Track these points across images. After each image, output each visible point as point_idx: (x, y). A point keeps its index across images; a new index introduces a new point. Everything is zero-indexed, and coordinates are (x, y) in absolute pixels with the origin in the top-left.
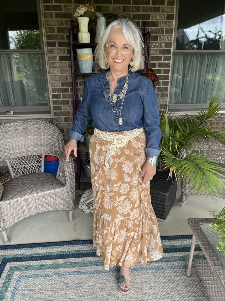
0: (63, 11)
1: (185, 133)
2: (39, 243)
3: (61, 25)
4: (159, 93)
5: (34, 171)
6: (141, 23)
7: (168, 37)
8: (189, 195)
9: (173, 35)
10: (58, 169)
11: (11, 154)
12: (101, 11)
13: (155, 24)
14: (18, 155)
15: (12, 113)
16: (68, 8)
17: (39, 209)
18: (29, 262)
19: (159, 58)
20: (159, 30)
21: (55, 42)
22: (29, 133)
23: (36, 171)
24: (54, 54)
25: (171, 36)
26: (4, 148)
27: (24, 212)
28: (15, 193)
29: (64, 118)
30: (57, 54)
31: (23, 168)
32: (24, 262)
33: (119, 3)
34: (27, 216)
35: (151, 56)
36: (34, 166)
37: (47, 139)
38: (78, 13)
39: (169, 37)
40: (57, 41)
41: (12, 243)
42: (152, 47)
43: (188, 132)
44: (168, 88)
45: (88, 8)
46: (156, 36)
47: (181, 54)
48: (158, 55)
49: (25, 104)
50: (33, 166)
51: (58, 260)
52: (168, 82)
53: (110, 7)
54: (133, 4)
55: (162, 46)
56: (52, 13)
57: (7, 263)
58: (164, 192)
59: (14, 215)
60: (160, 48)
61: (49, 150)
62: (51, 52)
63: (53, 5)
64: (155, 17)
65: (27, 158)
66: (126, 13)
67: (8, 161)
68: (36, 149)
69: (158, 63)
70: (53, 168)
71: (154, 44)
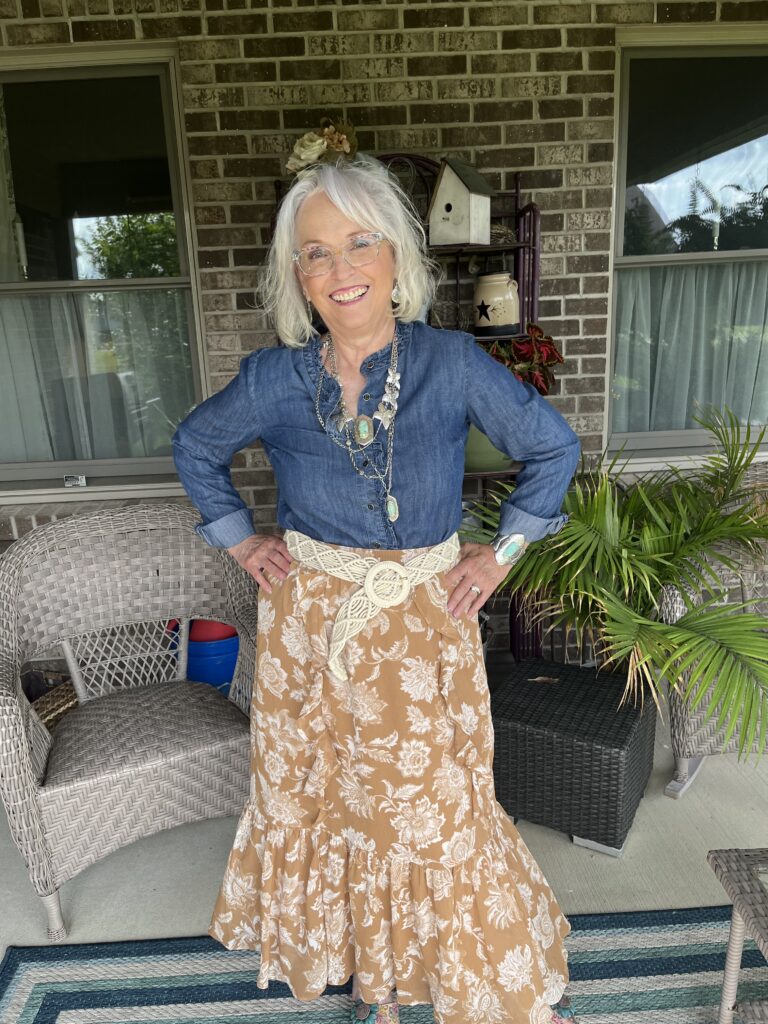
0: (250, 154)
1: (674, 534)
2: (168, 940)
3: (242, 199)
4: (573, 399)
5: (152, 676)
6: (503, 177)
7: (597, 218)
8: (703, 756)
9: (613, 209)
10: (237, 669)
11: (78, 621)
12: (373, 148)
13: (551, 179)
14: (101, 623)
15: (82, 481)
16: (265, 143)
17: (172, 813)
18: (135, 1008)
19: (568, 286)
20: (565, 197)
21: (226, 252)
22: (136, 548)
23: (159, 675)
24: (222, 288)
25: (607, 213)
26: (55, 600)
27: (117, 824)
28: (90, 757)
29: (255, 492)
30: (231, 288)
31: (116, 666)
32: (118, 1009)
33: (430, 121)
34: (130, 840)
35: (541, 278)
36: (154, 660)
37: (196, 566)
38: (299, 158)
39: (599, 218)
40: (231, 249)
41: (78, 937)
42: (543, 252)
43: (685, 528)
44: (603, 379)
45: (332, 140)
46: (555, 215)
47: (643, 269)
48: (564, 275)
49: (124, 452)
50: (150, 660)
51: (236, 1003)
52: (604, 360)
53: (401, 132)
54: (476, 120)
55: (577, 247)
56: (215, 162)
57: (58, 1013)
58: (611, 747)
59: (85, 836)
60: (571, 254)
61: (205, 604)
62: (212, 282)
63: (218, 137)
64: (551, 156)
65: (132, 632)
66: (453, 149)
67: (66, 645)
68: (159, 601)
69: (568, 302)
70: (219, 662)
71: (551, 241)
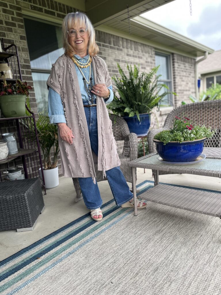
13: (11, 42)
25: (27, 54)
44: (35, 98)
52: (34, 93)
64: (10, 36)
69: (22, 76)
71: (14, 59)
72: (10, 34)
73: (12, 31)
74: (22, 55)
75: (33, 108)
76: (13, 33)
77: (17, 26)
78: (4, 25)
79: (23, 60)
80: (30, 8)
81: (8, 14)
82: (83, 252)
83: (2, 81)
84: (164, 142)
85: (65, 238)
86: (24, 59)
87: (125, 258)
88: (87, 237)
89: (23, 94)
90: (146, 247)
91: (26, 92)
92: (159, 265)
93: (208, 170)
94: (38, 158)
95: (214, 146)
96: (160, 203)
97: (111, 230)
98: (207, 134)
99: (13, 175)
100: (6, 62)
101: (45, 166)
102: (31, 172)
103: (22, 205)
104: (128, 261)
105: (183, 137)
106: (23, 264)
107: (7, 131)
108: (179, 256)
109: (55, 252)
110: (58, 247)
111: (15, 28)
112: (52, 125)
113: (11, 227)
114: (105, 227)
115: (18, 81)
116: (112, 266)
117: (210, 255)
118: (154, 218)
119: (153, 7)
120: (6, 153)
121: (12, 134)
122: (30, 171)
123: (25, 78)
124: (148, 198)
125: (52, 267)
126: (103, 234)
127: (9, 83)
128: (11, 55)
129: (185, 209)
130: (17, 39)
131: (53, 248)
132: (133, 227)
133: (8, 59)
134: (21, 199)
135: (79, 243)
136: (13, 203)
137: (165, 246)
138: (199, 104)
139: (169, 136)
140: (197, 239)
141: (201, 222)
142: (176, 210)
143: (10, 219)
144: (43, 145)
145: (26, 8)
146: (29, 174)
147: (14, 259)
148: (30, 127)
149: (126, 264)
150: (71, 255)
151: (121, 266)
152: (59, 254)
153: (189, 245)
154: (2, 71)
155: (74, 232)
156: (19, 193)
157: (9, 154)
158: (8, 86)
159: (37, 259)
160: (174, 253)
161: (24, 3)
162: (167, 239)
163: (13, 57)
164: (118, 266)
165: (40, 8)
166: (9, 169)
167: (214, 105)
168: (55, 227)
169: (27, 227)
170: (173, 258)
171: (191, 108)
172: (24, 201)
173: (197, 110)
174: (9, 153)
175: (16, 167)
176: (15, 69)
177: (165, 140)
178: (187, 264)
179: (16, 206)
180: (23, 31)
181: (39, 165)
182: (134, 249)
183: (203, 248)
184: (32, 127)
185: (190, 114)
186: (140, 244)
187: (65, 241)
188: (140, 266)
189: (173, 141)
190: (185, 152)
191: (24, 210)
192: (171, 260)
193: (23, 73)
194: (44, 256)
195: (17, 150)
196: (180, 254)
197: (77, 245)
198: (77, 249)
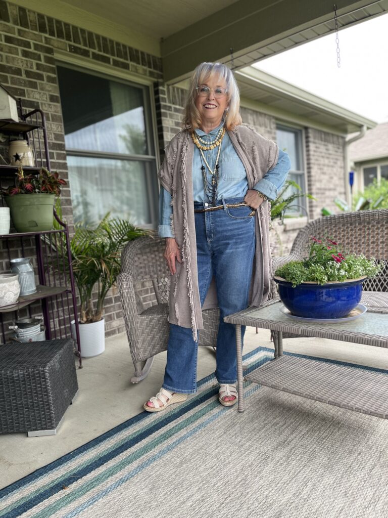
72: (32, 91)
73: (36, 87)
74: (51, 127)
75: (65, 216)
76: (39, 90)
77: (45, 79)
78: (24, 77)
79: (53, 136)
80: (68, 50)
81: (31, 58)
82: (145, 480)
83: (17, 170)
84: (293, 283)
85: (113, 452)
86: (54, 134)
87: (222, 492)
88: (153, 450)
89: (50, 193)
90: (259, 472)
91: (56, 189)
92: (283, 506)
93: (370, 333)
94: (71, 302)
95: (379, 290)
96: (284, 390)
97: (197, 438)
98: (369, 270)
99: (26, 332)
100: (24, 139)
101: (81, 317)
102: (58, 328)
103: (40, 389)
104: (226, 498)
105: (327, 274)
106: (37, 497)
107: (20, 255)
108: (319, 491)
109: (95, 477)
110: (100, 468)
111: (42, 82)
112: (97, 246)
113: (18, 428)
114: (185, 433)
115: (44, 171)
116: (197, 507)
117: (375, 490)
118: (275, 418)
119: (275, 53)
120: (16, 293)
121: (28, 261)
122: (54, 325)
123: (55, 165)
124: (263, 380)
125: (90, 505)
126: (182, 446)
127: (28, 175)
128: (33, 128)
129: (331, 403)
130: (44, 100)
131: (92, 471)
132: (236, 434)
133: (28, 133)
134: (39, 377)
135: (138, 461)
136: (25, 384)
137: (295, 472)
138: (352, 215)
139: (302, 272)
140: (352, 459)
141: (359, 428)
142: (313, 403)
143: (17, 413)
144: (80, 279)
145: (62, 49)
146: (53, 330)
147: (22, 488)
148: (59, 249)
149: (224, 505)
150: (124, 484)
151: (214, 508)
152: (103, 482)
153: (338, 470)
154: (17, 154)
155: (131, 440)
156: (35, 366)
157: (21, 297)
158: (25, 179)
159: (63, 488)
160: (310, 484)
161: (58, 41)
162: (298, 458)
163: (36, 130)
164: (209, 507)
165: (84, 50)
166: (18, 322)
167: (379, 219)
168: (95, 430)
169: (47, 429)
170: (308, 495)
171: (338, 222)
172: (43, 381)
173: (349, 225)
174: (20, 294)
175: (31, 318)
176: (39, 150)
177: (294, 278)
178: (333, 507)
179: (30, 390)
180: (55, 87)
181: (72, 314)
182: (238, 476)
183: (363, 475)
184: (62, 248)
185: (338, 233)
186: (250, 466)
187: (113, 458)
188: (248, 509)
189: (309, 281)
190: (330, 299)
191: (42, 397)
192: (304, 497)
193: (52, 158)
194: (75, 484)
195: (35, 288)
196: (322, 487)
197: (135, 464)
198: (136, 473)
